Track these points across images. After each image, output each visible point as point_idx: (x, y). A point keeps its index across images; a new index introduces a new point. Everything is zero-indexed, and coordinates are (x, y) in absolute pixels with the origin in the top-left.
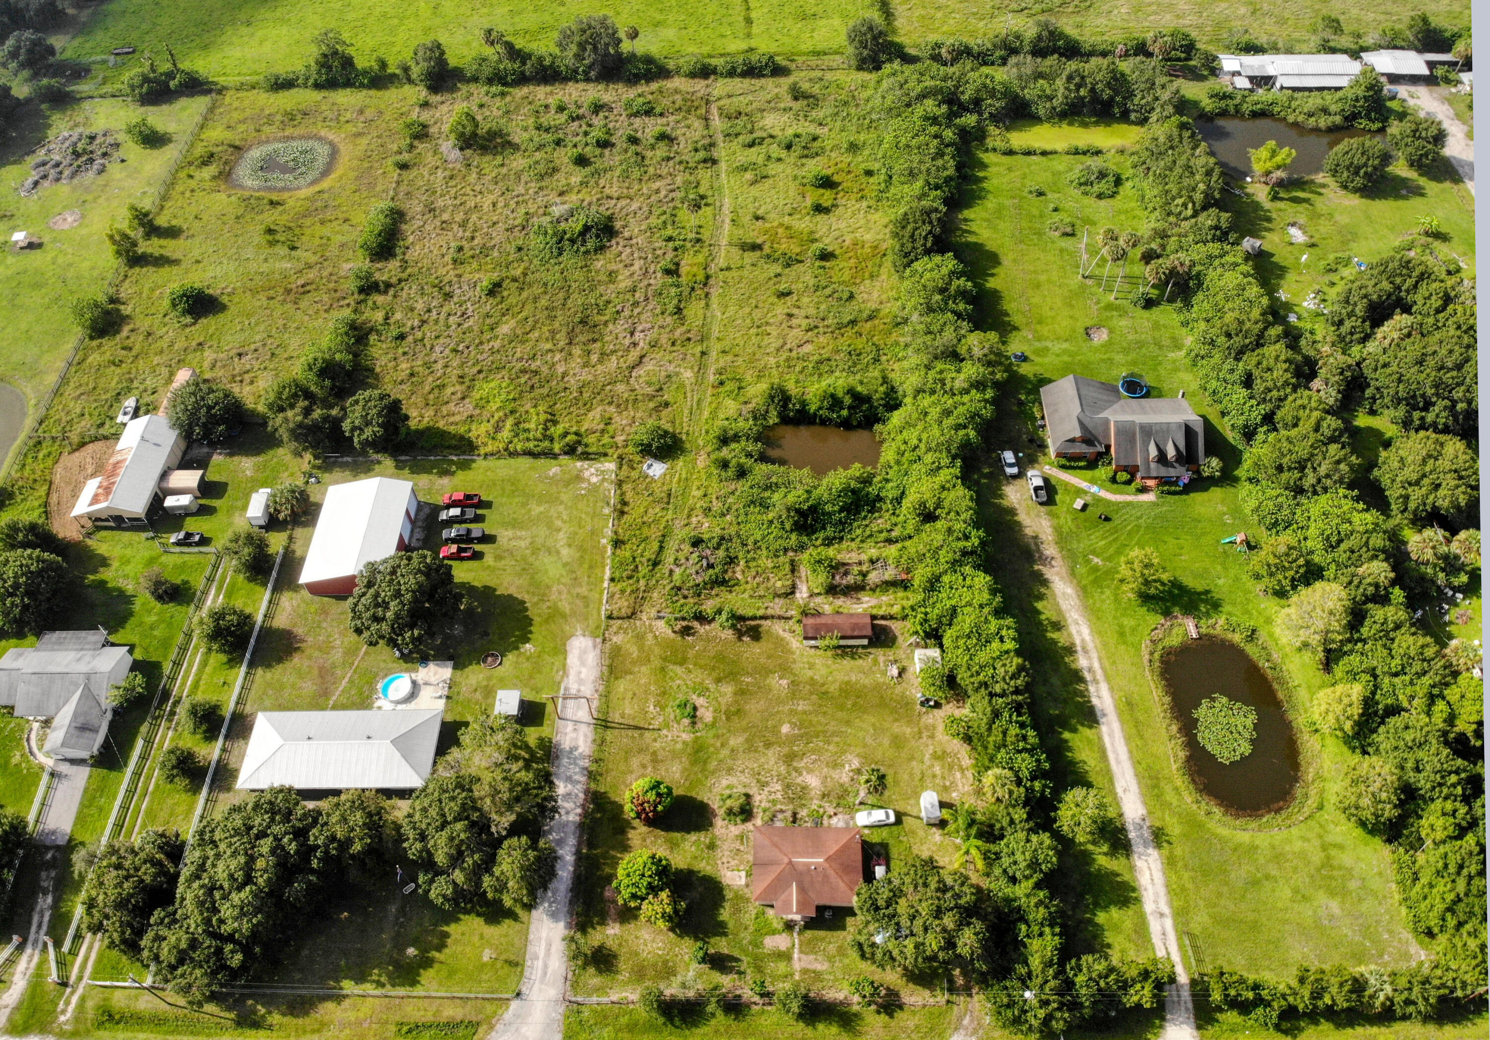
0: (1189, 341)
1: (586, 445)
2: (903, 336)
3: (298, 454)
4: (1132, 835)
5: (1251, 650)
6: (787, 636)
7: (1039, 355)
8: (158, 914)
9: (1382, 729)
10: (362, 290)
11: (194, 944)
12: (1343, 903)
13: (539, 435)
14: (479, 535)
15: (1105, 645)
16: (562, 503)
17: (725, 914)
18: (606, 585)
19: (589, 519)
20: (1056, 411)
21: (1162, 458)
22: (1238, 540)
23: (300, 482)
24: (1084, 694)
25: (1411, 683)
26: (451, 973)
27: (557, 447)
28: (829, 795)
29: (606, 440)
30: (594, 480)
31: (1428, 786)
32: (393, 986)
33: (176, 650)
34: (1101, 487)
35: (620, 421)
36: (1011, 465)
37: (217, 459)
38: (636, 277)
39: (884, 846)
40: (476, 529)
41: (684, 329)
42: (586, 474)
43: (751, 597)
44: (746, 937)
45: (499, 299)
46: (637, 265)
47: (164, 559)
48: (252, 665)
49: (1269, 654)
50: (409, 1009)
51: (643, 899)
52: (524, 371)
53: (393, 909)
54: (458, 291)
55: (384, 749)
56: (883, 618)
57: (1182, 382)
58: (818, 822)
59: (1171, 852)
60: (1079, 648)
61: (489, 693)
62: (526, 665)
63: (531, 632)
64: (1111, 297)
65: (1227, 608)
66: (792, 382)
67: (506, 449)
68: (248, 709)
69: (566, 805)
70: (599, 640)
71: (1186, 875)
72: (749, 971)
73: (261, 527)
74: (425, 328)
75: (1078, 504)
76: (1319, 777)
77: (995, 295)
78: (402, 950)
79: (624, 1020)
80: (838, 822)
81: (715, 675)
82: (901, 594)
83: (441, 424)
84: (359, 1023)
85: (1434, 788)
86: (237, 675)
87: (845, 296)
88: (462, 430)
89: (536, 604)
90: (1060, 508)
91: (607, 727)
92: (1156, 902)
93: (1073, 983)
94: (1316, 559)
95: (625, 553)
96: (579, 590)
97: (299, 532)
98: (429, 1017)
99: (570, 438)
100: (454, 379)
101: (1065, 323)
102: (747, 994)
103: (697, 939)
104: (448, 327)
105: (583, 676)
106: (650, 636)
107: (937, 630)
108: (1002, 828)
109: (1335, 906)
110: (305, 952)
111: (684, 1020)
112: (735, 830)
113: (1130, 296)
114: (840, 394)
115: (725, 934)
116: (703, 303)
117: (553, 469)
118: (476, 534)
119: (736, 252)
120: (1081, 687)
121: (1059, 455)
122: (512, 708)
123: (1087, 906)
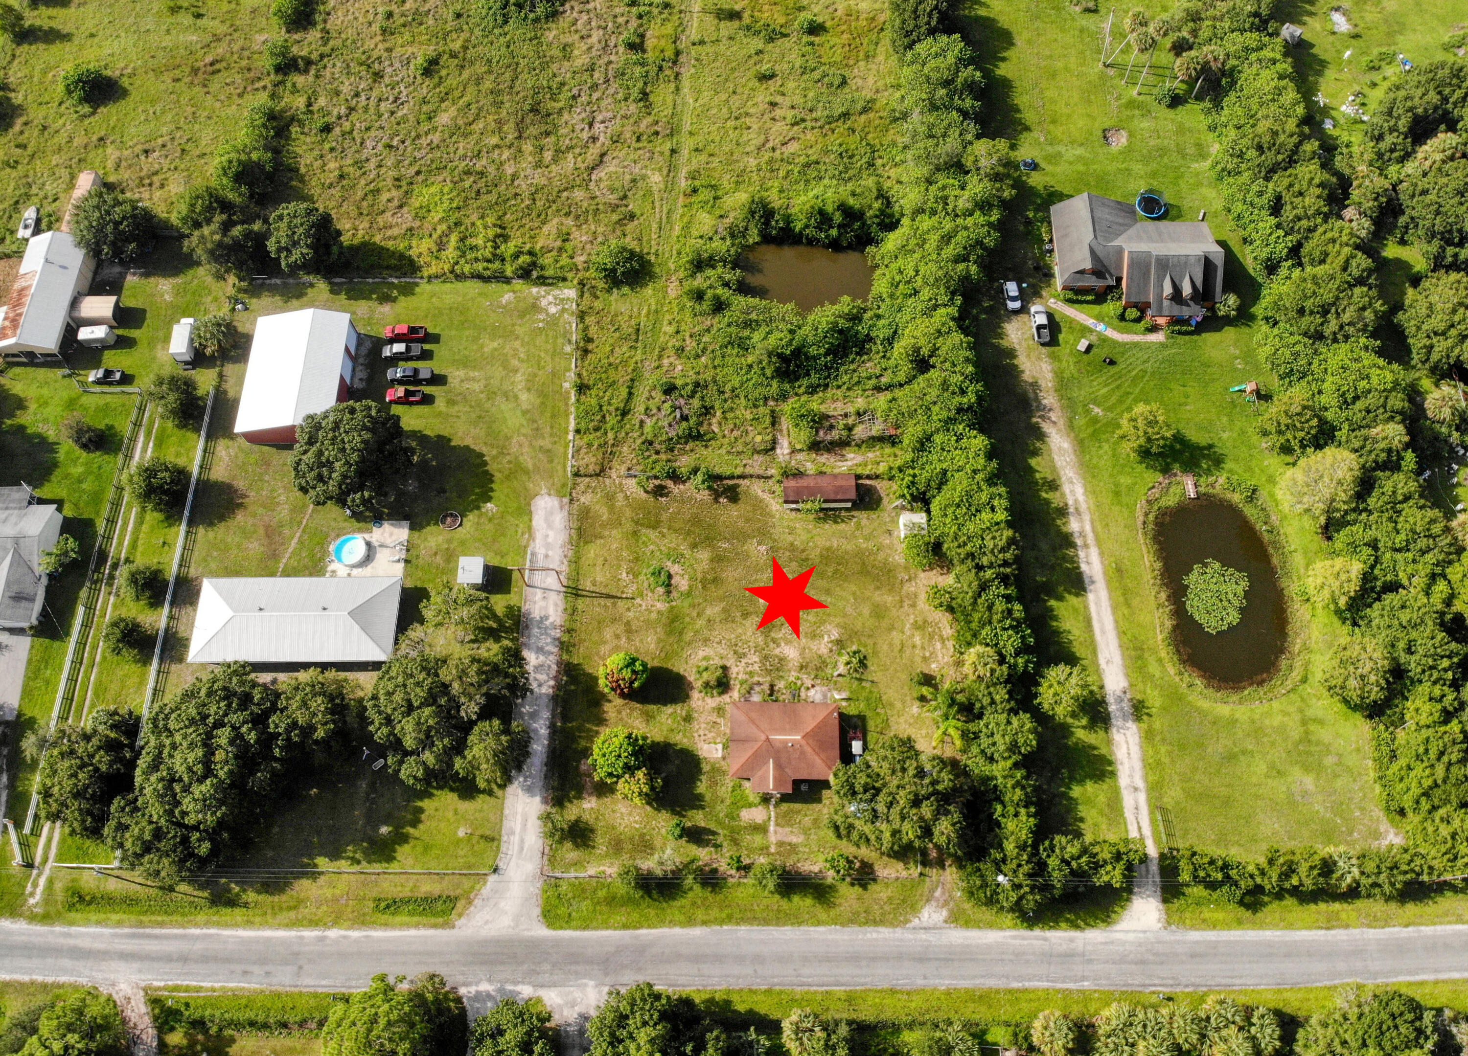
0: (1216, 149)
1: (542, 268)
2: (900, 135)
3: (220, 277)
4: (1112, 708)
5: (1250, 512)
6: (766, 497)
7: (1050, 163)
8: (117, 803)
9: (1377, 605)
10: (278, 69)
11: (158, 834)
12: (1318, 779)
13: (488, 254)
14: (428, 376)
15: (1098, 506)
16: (517, 338)
17: (702, 787)
18: (570, 437)
19: (548, 359)
20: (1066, 235)
21: (1177, 297)
22: (1248, 390)
23: (223, 311)
24: (1073, 560)
25: (1414, 561)
26: (427, 848)
27: (509, 271)
28: (806, 667)
29: (564, 261)
30: (553, 310)
31: (1419, 670)
32: (369, 862)
33: (108, 506)
34: (1108, 325)
35: (579, 237)
36: (1013, 299)
37: (132, 280)
38: (594, 53)
39: (862, 718)
40: (425, 368)
41: (650, 119)
42: (544, 303)
43: (729, 452)
44: (721, 810)
45: (436, 80)
46: (596, 35)
47: (85, 400)
48: (191, 523)
49: (1268, 516)
50: (386, 885)
51: (618, 777)
52: (468, 173)
53: (363, 785)
54: (389, 70)
55: (340, 619)
56: (868, 477)
57: (1204, 199)
58: (796, 695)
59: (1150, 727)
60: (1071, 510)
61: (451, 557)
62: (489, 527)
63: (492, 490)
64: (1134, 92)
65: (1229, 465)
66: (775, 191)
67: (452, 272)
68: (193, 572)
69: (539, 676)
70: (566, 500)
71: (1163, 749)
72: (725, 844)
73: (186, 363)
74: (354, 117)
75: (1083, 345)
76: (1306, 648)
77: (1006, 85)
78: (376, 828)
79: (602, 894)
80: (815, 695)
81: (690, 540)
82: (888, 450)
83: (377, 239)
84: (336, 900)
85: (1424, 671)
86: (177, 534)
87: (837, 81)
88: (402, 246)
89: (494, 458)
90: (1063, 350)
91: (577, 595)
92: (1131, 776)
93: (1045, 865)
94: (1329, 415)
95: (591, 399)
96: (541, 442)
97: (230, 369)
98: (406, 893)
99: (524, 259)
100: (389, 182)
101: (1081, 123)
102: (723, 866)
103: (674, 813)
104: (380, 116)
105: (550, 540)
106: (620, 496)
107: (924, 493)
108: (982, 707)
109: (1309, 782)
110: (276, 830)
111: (661, 893)
112: (712, 702)
113: (1155, 91)
114: (829, 208)
115: (702, 808)
116: (672, 86)
117: (506, 295)
118: (424, 374)
119: (710, 20)
120: (1071, 552)
121: (1065, 288)
122: (477, 577)
123: (1063, 779)
